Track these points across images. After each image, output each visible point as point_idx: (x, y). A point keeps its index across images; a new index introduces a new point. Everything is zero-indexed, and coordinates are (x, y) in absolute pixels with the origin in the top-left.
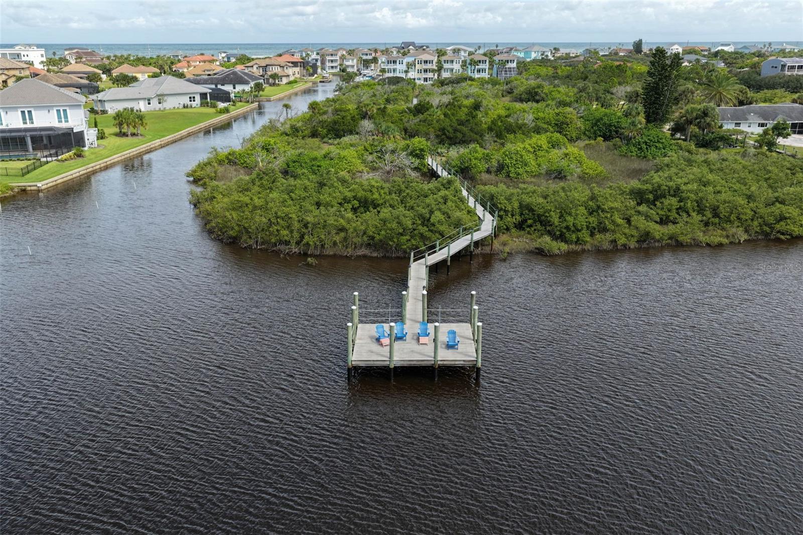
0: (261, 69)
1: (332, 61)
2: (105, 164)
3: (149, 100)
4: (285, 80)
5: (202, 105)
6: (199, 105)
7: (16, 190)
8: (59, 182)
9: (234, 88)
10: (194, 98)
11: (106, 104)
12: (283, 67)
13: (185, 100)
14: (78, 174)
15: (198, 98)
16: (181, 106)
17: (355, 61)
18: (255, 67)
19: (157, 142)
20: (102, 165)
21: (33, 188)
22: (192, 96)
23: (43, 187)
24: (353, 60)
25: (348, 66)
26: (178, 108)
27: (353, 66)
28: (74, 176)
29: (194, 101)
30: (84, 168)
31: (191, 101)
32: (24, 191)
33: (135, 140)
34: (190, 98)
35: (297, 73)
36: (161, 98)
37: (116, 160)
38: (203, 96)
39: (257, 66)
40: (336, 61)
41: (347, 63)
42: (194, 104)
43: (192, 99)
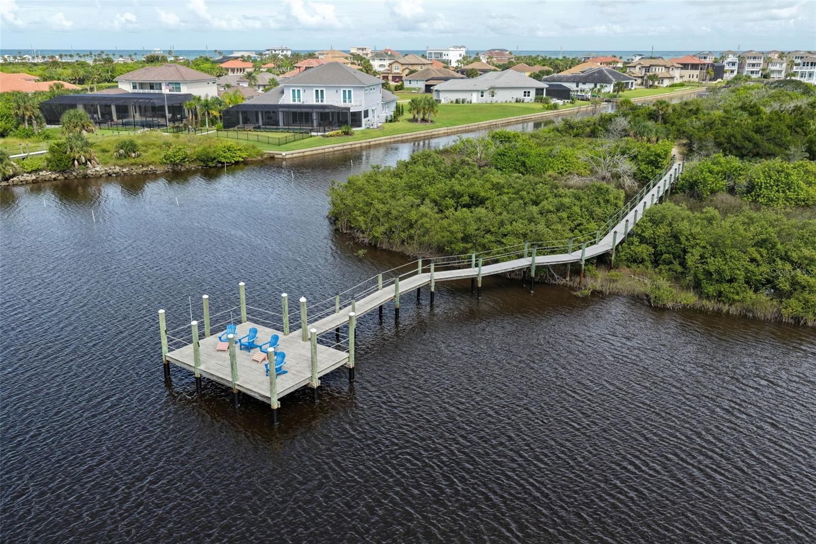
0: (644, 69)
1: (753, 65)
2: (368, 144)
3: (482, 92)
4: (667, 83)
5: (536, 100)
6: (533, 101)
7: (265, 156)
8: (306, 154)
9: (577, 86)
10: (529, 92)
11: (441, 94)
12: (669, 68)
13: (520, 94)
14: (331, 149)
15: (533, 93)
16: (514, 100)
17: (784, 65)
18: (637, 68)
19: (443, 130)
20: (364, 145)
21: (280, 156)
22: (527, 90)
23: (287, 157)
24: (782, 64)
25: (773, 72)
26: (510, 102)
27: (780, 72)
28: (326, 150)
29: (529, 96)
30: (340, 144)
31: (525, 96)
32: (272, 158)
33: (422, 125)
34: (525, 92)
35: (695, 76)
36: (493, 90)
37: (382, 142)
38: (539, 91)
39: (639, 66)
40: (759, 65)
41: (773, 68)
42: (527, 99)
43: (527, 94)
